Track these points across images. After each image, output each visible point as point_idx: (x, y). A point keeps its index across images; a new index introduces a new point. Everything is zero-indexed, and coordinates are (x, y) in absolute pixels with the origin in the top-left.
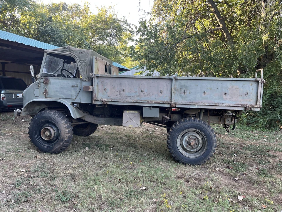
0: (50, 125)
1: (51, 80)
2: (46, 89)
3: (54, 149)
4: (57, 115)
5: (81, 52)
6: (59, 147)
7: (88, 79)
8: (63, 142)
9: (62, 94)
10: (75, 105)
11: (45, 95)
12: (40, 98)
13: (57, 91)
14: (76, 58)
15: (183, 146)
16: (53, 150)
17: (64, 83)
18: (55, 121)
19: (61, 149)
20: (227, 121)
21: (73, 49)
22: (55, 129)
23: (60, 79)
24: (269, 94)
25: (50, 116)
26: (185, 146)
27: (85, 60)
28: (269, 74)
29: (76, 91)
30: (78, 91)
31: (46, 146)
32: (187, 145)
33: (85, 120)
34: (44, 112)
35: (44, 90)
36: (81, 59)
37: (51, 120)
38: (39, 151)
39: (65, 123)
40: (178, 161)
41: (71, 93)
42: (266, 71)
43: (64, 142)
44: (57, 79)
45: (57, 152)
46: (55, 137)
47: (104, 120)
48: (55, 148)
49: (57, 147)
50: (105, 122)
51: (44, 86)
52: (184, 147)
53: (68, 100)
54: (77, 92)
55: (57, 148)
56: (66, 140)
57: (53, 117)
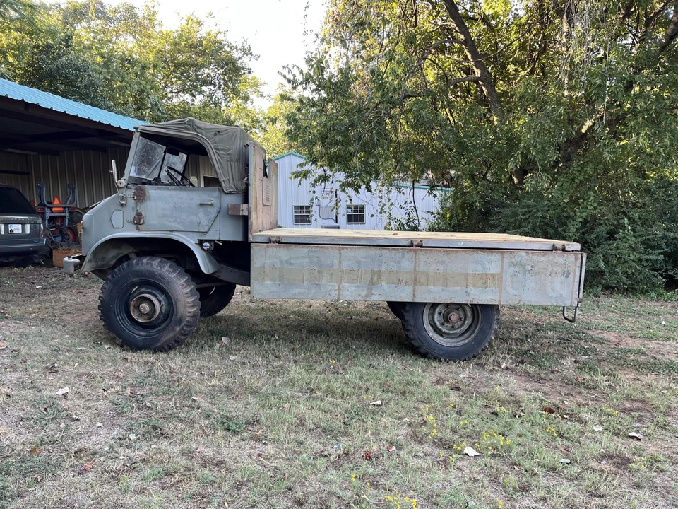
0: (150, 290)
1: (152, 191)
2: (140, 211)
3: (162, 342)
4: (167, 268)
5: (219, 132)
6: (173, 337)
7: (237, 189)
8: (181, 326)
9: (176, 221)
10: (207, 245)
11: (138, 224)
12: (123, 231)
13: (165, 216)
14: (207, 144)
15: (435, 324)
16: (159, 344)
17: (181, 198)
18: (162, 279)
19: (176, 341)
21: (200, 125)
22: (162, 298)
23: (172, 189)
24: (580, 220)
25: (151, 269)
26: (438, 323)
27: (229, 150)
28: (581, 178)
29: (209, 216)
30: (213, 215)
31: (141, 335)
32: (443, 321)
33: (221, 278)
34: (136, 262)
35: (133, 214)
36: (220, 148)
37: (155, 279)
38: (125, 347)
39: (185, 285)
40: (424, 355)
41: (198, 220)
42: (575, 172)
43: (183, 324)
44: (165, 189)
45: (166, 348)
46: (162, 316)
48: (164, 340)
51: (134, 206)
52: (436, 326)
53: (192, 234)
54: (213, 219)
55: (167, 338)
56: (187, 322)
57: (159, 272)
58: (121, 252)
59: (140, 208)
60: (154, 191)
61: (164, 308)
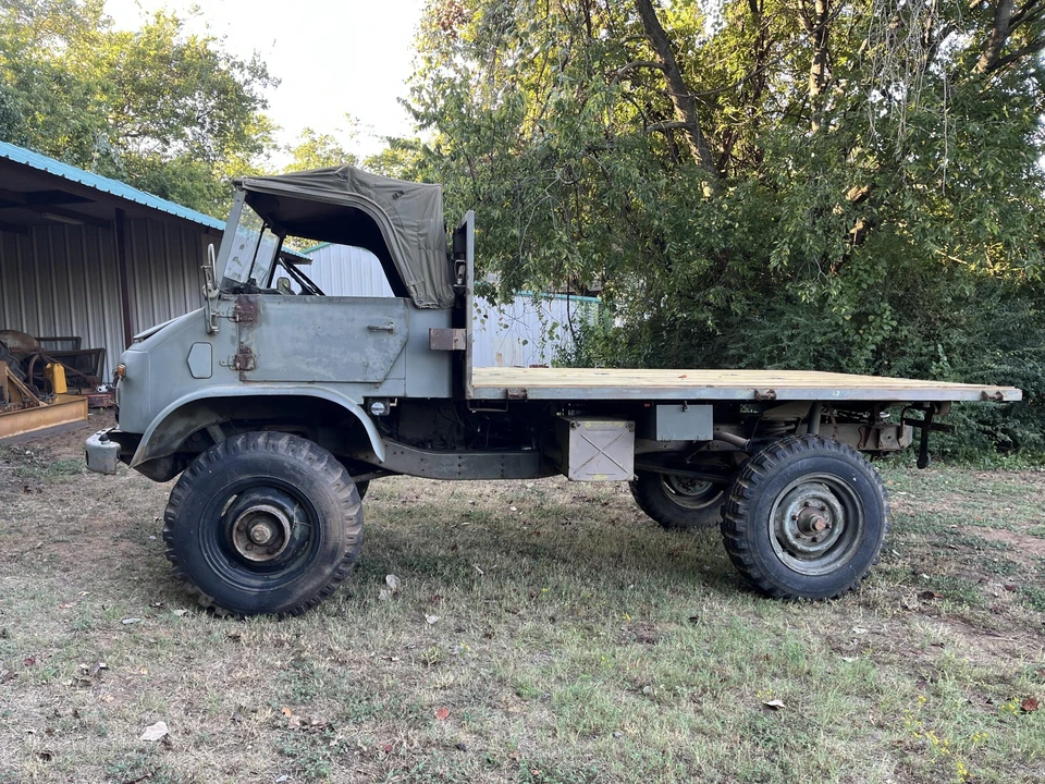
0: (270, 498)
1: (272, 306)
2: (246, 343)
3: (296, 597)
4: (305, 452)
5: (402, 193)
6: (319, 586)
7: (440, 301)
8: (335, 564)
9: (320, 362)
10: (378, 407)
11: (242, 369)
12: (212, 384)
13: (297, 353)
14: (380, 215)
15: (786, 536)
16: (289, 602)
17: (331, 318)
18: (298, 476)
20: (884, 438)
21: (366, 180)
22: (293, 511)
25: (275, 456)
26: (790, 537)
27: (422, 227)
29: (385, 352)
30: (394, 351)
31: (251, 585)
32: (797, 531)
33: (383, 465)
34: (242, 443)
35: (233, 350)
36: (404, 223)
37: (284, 476)
38: (219, 610)
39: (342, 484)
41: (364, 360)
43: (338, 561)
46: (295, 545)
47: (460, 461)
48: (300, 592)
49: (309, 585)
50: (463, 468)
51: (234, 334)
52: (787, 541)
53: (350, 387)
54: (392, 357)
55: (306, 588)
56: (347, 555)
57: (293, 462)
58: (194, 423)
59: (248, 339)
60: (275, 306)
61: (298, 530)
